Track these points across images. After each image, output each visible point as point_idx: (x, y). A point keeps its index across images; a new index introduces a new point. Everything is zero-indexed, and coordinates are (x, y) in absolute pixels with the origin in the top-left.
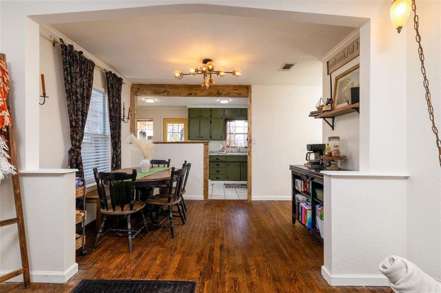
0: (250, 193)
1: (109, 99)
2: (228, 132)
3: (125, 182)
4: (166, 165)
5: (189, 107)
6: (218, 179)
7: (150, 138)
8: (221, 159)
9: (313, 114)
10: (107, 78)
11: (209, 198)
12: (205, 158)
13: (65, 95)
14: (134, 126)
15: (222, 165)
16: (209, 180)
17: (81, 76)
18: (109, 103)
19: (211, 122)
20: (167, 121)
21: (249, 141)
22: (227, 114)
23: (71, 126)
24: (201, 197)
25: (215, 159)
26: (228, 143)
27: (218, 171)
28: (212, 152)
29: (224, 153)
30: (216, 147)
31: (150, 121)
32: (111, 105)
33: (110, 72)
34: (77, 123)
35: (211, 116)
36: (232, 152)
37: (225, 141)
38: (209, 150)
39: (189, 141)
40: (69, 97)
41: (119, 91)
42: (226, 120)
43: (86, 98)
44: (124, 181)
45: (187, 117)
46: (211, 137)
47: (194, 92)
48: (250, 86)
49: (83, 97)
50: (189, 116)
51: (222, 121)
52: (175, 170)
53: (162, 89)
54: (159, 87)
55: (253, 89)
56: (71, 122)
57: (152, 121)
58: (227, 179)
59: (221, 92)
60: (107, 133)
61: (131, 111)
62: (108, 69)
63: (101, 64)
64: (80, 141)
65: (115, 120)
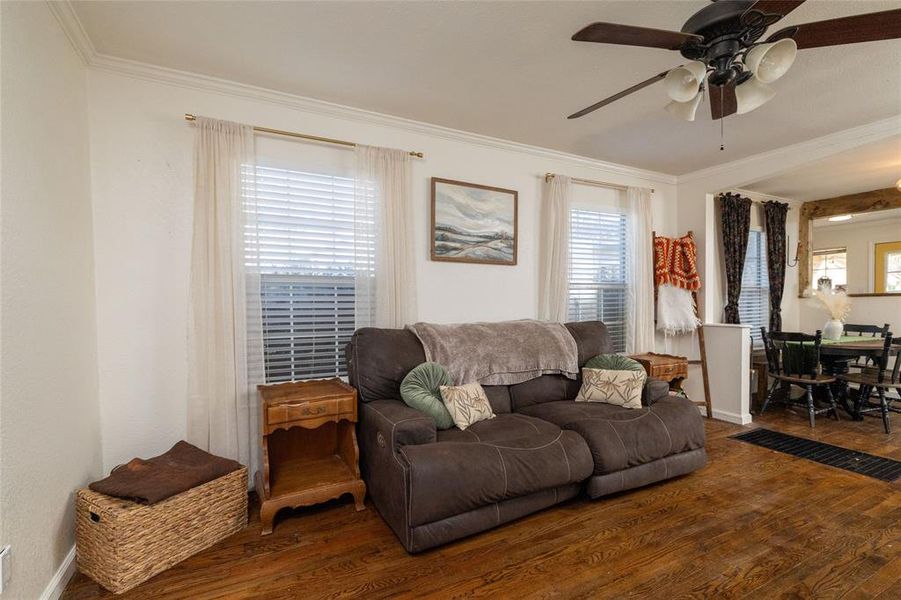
1: (769, 239)
3: (806, 346)
7: (840, 288)
10: (767, 212)
13: (724, 248)
14: (807, 269)
17: (738, 222)
18: (769, 244)
20: (884, 248)
23: (729, 281)
31: (840, 251)
32: (772, 246)
33: (771, 202)
34: (734, 277)
40: (727, 251)
41: (782, 222)
43: (744, 245)
44: (804, 343)
49: (740, 247)
52: (893, 336)
53: (870, 201)
54: (864, 198)
56: (729, 277)
57: (845, 251)
60: (763, 285)
61: (800, 246)
62: (767, 198)
63: (757, 197)
64: (737, 297)
65: (776, 266)
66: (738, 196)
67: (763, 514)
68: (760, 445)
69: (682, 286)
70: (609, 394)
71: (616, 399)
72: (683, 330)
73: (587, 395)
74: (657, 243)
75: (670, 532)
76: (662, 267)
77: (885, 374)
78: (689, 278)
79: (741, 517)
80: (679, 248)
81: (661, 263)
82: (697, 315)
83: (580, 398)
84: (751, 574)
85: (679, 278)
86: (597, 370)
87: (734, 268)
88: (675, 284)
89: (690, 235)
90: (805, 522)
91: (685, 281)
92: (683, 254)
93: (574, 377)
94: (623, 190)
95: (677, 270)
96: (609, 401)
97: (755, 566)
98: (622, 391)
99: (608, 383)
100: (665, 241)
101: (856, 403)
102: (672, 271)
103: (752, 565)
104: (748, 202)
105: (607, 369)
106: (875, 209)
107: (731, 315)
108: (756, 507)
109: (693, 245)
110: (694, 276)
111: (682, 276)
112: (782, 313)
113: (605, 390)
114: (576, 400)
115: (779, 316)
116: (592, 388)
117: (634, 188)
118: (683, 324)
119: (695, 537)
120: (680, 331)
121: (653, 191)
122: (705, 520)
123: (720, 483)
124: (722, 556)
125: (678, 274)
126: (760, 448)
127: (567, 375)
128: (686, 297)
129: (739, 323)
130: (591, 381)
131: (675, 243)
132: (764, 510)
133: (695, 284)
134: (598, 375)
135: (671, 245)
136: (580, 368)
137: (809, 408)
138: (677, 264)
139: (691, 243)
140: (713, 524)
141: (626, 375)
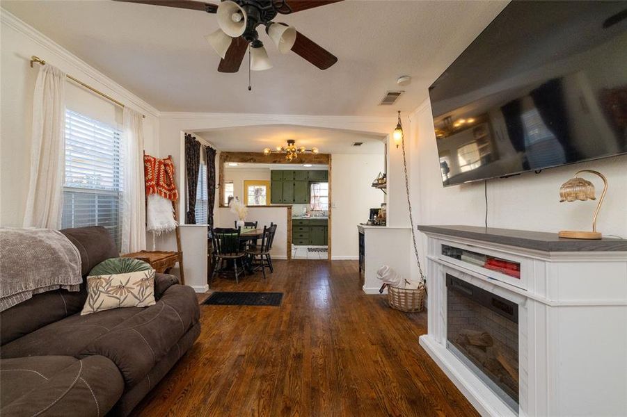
0: (330, 254)
1: (208, 170)
2: (312, 194)
4: (254, 227)
5: (271, 169)
6: (301, 243)
8: (304, 223)
9: (374, 185)
10: (207, 153)
11: (292, 258)
12: (288, 221)
14: (223, 191)
15: (305, 229)
16: (292, 245)
17: (195, 156)
18: (208, 173)
19: (294, 185)
20: (247, 183)
21: (330, 205)
22: (311, 176)
23: (190, 195)
24: (285, 257)
25: (298, 223)
26: (312, 207)
27: (301, 236)
28: (295, 216)
29: (308, 217)
30: (299, 210)
31: (231, 183)
33: (209, 147)
35: (294, 179)
36: (316, 216)
37: (308, 205)
38: (293, 213)
39: (271, 205)
41: (213, 161)
42: (310, 182)
45: (270, 179)
46: (294, 201)
47: (278, 160)
48: (330, 155)
50: (272, 179)
51: (306, 184)
53: (249, 157)
54: (247, 155)
55: (333, 157)
56: (190, 192)
58: (311, 243)
59: (304, 159)
60: (204, 199)
61: (220, 176)
62: (208, 144)
63: (203, 142)
64: (194, 206)
65: (212, 187)
66: (194, 138)
67: (244, 356)
68: (220, 304)
69: (165, 196)
70: (122, 298)
71: (130, 301)
72: (167, 230)
73: (96, 306)
74: (147, 160)
75: (198, 410)
76: (151, 180)
77: (258, 247)
78: (169, 190)
79: (234, 365)
80: (163, 167)
81: (150, 177)
82: (175, 219)
83: (87, 310)
84: (260, 411)
85: (163, 190)
86: (106, 277)
87: (193, 186)
88: (161, 194)
89: (170, 158)
90: (263, 348)
91: (168, 193)
92: (166, 172)
93: (77, 289)
94: (119, 107)
95: (162, 183)
96: (122, 305)
97: (259, 401)
98: (136, 291)
99: (121, 287)
100: (153, 160)
101: (250, 264)
102: (158, 184)
103: (257, 402)
104: (199, 144)
105: (117, 273)
106: (250, 162)
107: (191, 218)
108: (238, 352)
109: (172, 166)
110: (174, 189)
111: (166, 189)
112: (214, 217)
113: (117, 296)
114: (82, 314)
115: (212, 218)
116: (103, 296)
117: (129, 109)
118: (166, 225)
119: (218, 401)
120: (164, 231)
121: (144, 117)
122: (216, 380)
123: (211, 344)
124: (240, 406)
125: (162, 186)
126: (220, 306)
127: (68, 288)
128: (167, 205)
129: (195, 223)
130: (101, 289)
131: (160, 163)
132: (243, 353)
133: (175, 194)
134: (109, 282)
135: (157, 163)
136: (84, 277)
137: (234, 273)
138: (161, 178)
139: (171, 164)
140: (222, 381)
141: (138, 276)
